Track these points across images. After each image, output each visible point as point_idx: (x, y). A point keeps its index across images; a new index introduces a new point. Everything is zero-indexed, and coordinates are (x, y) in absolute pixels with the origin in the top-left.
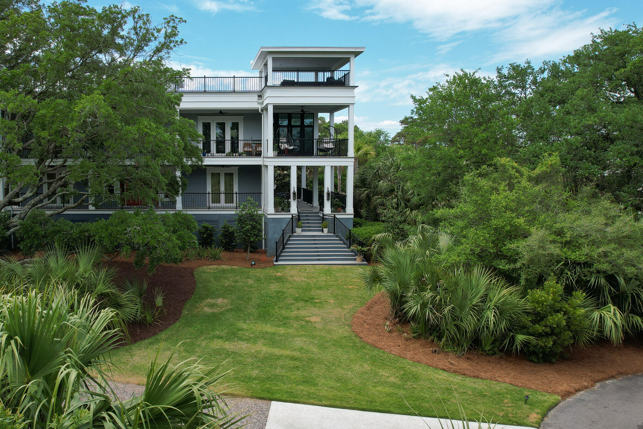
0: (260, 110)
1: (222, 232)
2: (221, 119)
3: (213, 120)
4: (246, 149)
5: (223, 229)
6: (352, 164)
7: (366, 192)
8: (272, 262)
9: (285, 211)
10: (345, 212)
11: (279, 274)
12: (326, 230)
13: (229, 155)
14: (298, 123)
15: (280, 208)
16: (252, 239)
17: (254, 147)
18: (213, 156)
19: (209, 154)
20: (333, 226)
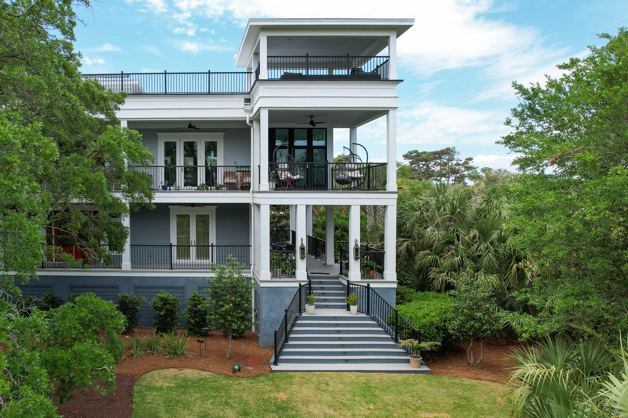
0: (248, 121)
1: (189, 306)
2: (190, 137)
3: (180, 139)
4: (228, 180)
5: (192, 302)
6: (395, 202)
7: (406, 243)
8: (269, 364)
9: (287, 275)
10: (383, 278)
11: (282, 396)
12: (354, 308)
13: (201, 189)
14: (304, 143)
15: (279, 270)
16: (235, 327)
17: (239, 178)
18: (178, 190)
19: (172, 188)
20: (365, 301)
